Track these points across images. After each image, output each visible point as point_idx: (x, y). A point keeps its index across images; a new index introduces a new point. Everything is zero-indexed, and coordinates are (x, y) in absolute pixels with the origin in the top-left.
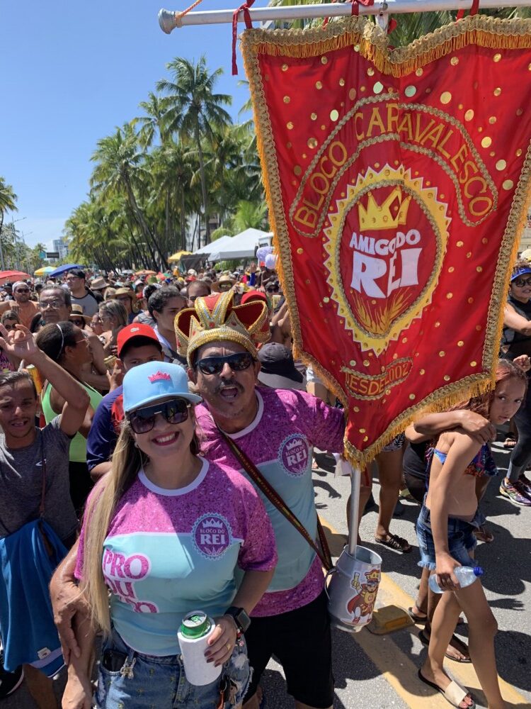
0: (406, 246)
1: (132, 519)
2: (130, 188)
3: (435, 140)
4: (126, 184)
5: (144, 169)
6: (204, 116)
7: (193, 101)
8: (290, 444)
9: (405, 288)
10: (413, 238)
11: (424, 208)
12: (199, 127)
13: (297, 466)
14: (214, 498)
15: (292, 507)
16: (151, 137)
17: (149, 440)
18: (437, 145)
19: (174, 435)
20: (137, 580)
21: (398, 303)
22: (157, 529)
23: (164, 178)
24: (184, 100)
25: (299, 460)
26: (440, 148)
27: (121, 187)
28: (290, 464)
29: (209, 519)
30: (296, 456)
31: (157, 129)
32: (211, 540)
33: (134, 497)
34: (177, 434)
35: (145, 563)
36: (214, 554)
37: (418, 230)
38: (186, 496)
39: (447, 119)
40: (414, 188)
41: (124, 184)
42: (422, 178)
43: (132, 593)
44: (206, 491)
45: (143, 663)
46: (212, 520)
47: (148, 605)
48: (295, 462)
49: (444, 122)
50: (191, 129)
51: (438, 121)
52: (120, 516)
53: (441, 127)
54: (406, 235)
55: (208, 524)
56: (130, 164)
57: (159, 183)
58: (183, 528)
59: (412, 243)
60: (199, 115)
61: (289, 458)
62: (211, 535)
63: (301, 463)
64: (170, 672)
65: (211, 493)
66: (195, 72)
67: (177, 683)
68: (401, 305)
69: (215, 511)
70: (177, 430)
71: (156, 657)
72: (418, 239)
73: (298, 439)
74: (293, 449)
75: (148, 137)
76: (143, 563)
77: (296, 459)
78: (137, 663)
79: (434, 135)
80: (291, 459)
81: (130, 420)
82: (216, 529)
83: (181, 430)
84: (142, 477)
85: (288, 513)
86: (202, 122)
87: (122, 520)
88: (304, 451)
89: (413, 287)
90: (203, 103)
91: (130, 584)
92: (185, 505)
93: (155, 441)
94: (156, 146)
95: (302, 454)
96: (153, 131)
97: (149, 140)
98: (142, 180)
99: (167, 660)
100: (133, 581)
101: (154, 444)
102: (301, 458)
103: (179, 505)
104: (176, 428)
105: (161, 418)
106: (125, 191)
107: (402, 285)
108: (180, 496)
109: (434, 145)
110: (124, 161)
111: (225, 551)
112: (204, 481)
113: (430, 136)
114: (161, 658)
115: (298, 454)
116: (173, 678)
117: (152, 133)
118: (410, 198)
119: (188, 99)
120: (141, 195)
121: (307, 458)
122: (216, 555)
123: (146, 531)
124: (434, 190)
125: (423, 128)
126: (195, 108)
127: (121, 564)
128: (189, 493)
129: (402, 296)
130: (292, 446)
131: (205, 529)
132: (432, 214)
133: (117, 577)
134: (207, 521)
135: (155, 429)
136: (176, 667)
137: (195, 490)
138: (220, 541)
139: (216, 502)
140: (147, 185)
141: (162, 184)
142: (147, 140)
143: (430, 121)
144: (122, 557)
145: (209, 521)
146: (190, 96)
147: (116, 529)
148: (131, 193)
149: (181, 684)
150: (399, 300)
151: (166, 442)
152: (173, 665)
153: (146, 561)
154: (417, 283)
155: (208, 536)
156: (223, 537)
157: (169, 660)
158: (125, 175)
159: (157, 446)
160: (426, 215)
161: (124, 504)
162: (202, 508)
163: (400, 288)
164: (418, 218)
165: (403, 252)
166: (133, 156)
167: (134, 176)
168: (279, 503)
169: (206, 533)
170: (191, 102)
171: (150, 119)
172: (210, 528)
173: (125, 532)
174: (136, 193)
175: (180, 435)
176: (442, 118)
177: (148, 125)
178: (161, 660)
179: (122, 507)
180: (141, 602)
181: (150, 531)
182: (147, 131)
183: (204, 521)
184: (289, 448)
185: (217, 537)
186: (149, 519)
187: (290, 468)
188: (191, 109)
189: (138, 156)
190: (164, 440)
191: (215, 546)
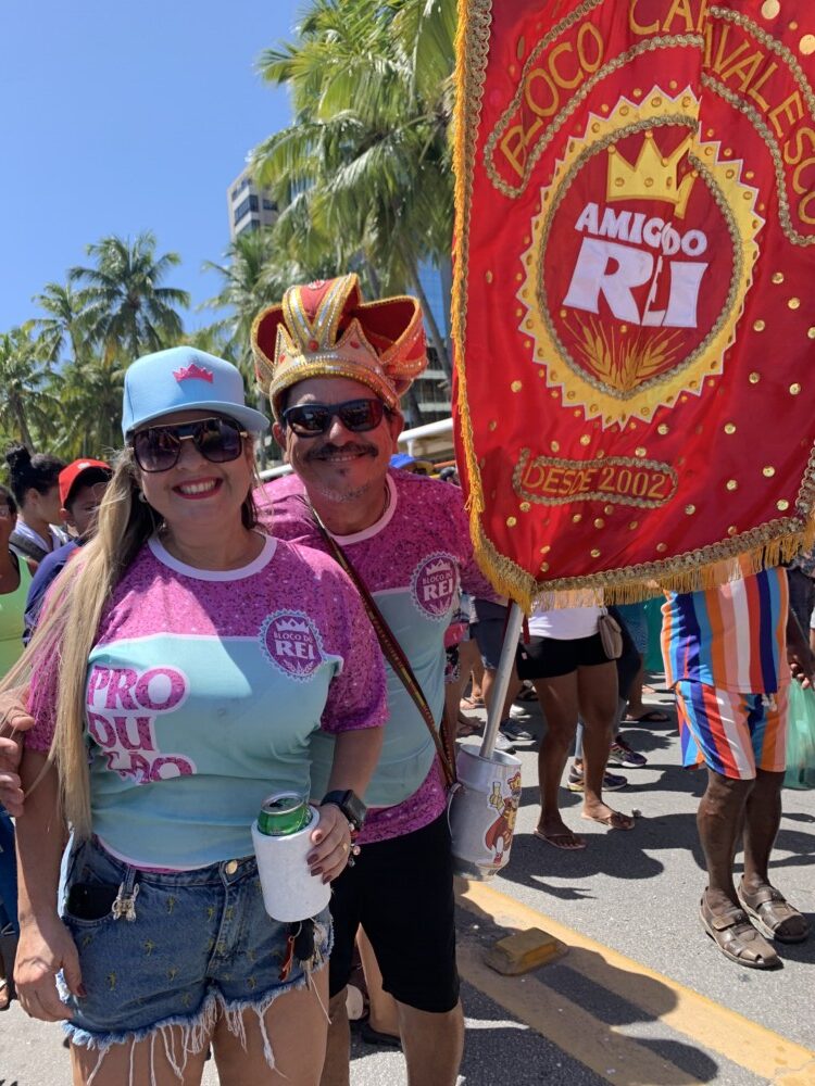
0: (681, 256)
1: (145, 615)
2: (24, 423)
3: (747, 79)
4: (17, 417)
5: (48, 394)
6: (145, 318)
7: (128, 296)
8: (433, 566)
9: (672, 330)
10: (694, 244)
11: (718, 193)
12: (136, 332)
13: (436, 602)
14: (292, 588)
15: (418, 669)
16: (56, 348)
17: (167, 488)
18: (748, 89)
19: (213, 483)
20: (162, 712)
21: (654, 354)
22: (194, 629)
23: (80, 409)
24: (112, 294)
25: (442, 594)
26: (753, 93)
27: (10, 421)
28: (427, 598)
29: (287, 619)
30: (438, 586)
31: (67, 336)
32: (294, 651)
33: (144, 581)
34: (218, 482)
35: (177, 681)
36: (301, 672)
37: (704, 231)
38: (243, 582)
39: (770, 45)
40: (703, 159)
41: (14, 416)
42: (719, 143)
43: (149, 739)
44: (276, 578)
45: (152, 892)
46: (292, 620)
47: (177, 762)
48: (435, 596)
49: (763, 49)
50: (123, 335)
51: (756, 46)
52: (120, 610)
53: (759, 57)
54: (682, 236)
55: (285, 626)
56: (25, 387)
57: (70, 416)
58: (242, 629)
59: (691, 252)
60: (138, 315)
61: (426, 589)
62: (292, 642)
63: (444, 599)
64: (206, 899)
65: (286, 582)
66: (131, 256)
67: (219, 920)
68: (661, 358)
69: (295, 607)
70: (219, 475)
71: (180, 875)
72: (702, 246)
73: (446, 561)
74: (435, 574)
75: (53, 347)
76: (173, 681)
77: (437, 592)
78: (142, 893)
79: (746, 70)
80: (430, 590)
81: (134, 445)
82: (302, 634)
83: (227, 476)
84: (158, 550)
85: (409, 680)
86: (142, 327)
87: (126, 617)
88: (451, 581)
89: (687, 331)
90: (142, 299)
91: (147, 720)
92: (243, 595)
93: (178, 489)
94: (67, 361)
95: (447, 585)
96: (61, 338)
97: (54, 353)
98: (45, 411)
99: (201, 877)
100: (152, 714)
101: (174, 495)
102: (445, 591)
103: (232, 595)
104: (216, 471)
105: (192, 449)
106: (15, 427)
107: (668, 323)
108: (232, 582)
109: (743, 89)
110: (14, 381)
111: (316, 671)
112: (271, 562)
113: (737, 68)
114: (189, 873)
115: (441, 585)
116: (211, 911)
117: (58, 343)
118: (695, 174)
119: (120, 294)
120: (42, 436)
121: (452, 594)
122: (303, 674)
123: (174, 631)
124: (738, 164)
125: (729, 50)
126: (131, 306)
127: (130, 686)
128: (248, 579)
129: (665, 344)
130: (435, 569)
131: (282, 633)
132: (731, 205)
133: (121, 712)
134: (283, 622)
135: (179, 467)
136: (216, 889)
137: (257, 575)
138: (306, 654)
139: (295, 595)
140: (53, 419)
141: (77, 417)
142: (51, 352)
143: (742, 43)
144: (130, 673)
145: (287, 622)
146: (123, 288)
147: (114, 632)
148: (25, 432)
149: (227, 919)
150: (658, 350)
151: (196, 494)
152: (211, 886)
153: (180, 677)
154: (695, 326)
155: (288, 645)
156: (311, 647)
157: (205, 877)
158: (16, 403)
159: (180, 498)
160: (721, 206)
161: (126, 592)
162: (273, 602)
163: (662, 328)
164: (706, 212)
165: (674, 266)
166: (31, 375)
167: (31, 405)
168: (397, 658)
169: (283, 640)
170: (125, 298)
171: (55, 322)
172: (289, 632)
173: (130, 636)
174: (33, 431)
175: (224, 484)
176: (761, 41)
177: (50, 330)
178: (189, 879)
179: (123, 597)
180: (164, 756)
181: (181, 632)
182: (49, 339)
183: (279, 621)
184: (429, 572)
185: (303, 647)
186: (178, 614)
187: (426, 605)
188: (124, 307)
189: (39, 376)
190: (194, 489)
191: (301, 660)
